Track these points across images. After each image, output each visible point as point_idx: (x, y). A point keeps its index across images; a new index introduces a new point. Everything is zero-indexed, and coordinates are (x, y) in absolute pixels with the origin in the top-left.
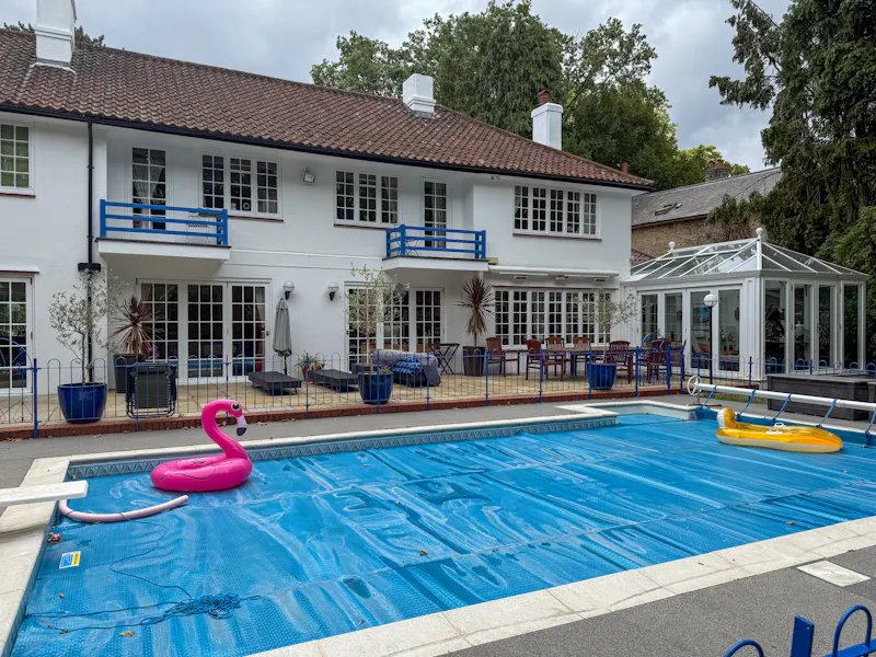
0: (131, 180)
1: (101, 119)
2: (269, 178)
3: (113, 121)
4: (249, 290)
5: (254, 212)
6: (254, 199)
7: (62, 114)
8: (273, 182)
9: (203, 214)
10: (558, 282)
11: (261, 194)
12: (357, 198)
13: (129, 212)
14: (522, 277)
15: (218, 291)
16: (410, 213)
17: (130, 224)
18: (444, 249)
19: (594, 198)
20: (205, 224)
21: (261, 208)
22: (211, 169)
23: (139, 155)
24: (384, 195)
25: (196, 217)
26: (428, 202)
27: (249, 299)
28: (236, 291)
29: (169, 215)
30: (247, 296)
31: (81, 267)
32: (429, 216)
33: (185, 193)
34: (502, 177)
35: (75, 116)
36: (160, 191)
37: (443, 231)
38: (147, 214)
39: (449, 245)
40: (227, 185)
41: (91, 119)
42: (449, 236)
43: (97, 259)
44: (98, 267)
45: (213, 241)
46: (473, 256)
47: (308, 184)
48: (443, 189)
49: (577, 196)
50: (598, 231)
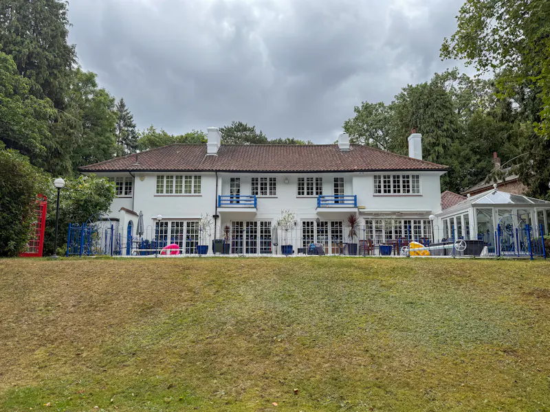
0: (230, 188)
1: (219, 171)
2: (273, 183)
3: (223, 171)
4: (266, 223)
5: (268, 195)
6: (268, 191)
7: (209, 171)
8: (275, 184)
9: (251, 197)
10: (398, 216)
11: (271, 189)
12: (305, 187)
13: (229, 198)
14: (377, 214)
15: (256, 223)
16: (328, 191)
17: (229, 202)
18: (343, 203)
19: (418, 177)
20: (250, 201)
21: (271, 193)
22: (254, 182)
23: (232, 180)
24: (317, 184)
25: (249, 198)
26: (336, 185)
27: (266, 226)
28: (262, 223)
29: (241, 198)
30: (265, 224)
31: (214, 216)
32: (336, 191)
33: (246, 191)
34: (365, 173)
35: (212, 171)
36: (238, 191)
37: (343, 196)
38: (235, 199)
39: (345, 202)
40: (259, 186)
41: (216, 171)
42: (345, 198)
43: (218, 214)
44: (218, 216)
45: (253, 206)
46: (353, 206)
47: (287, 183)
48: (342, 180)
49: (408, 177)
50: (421, 191)
